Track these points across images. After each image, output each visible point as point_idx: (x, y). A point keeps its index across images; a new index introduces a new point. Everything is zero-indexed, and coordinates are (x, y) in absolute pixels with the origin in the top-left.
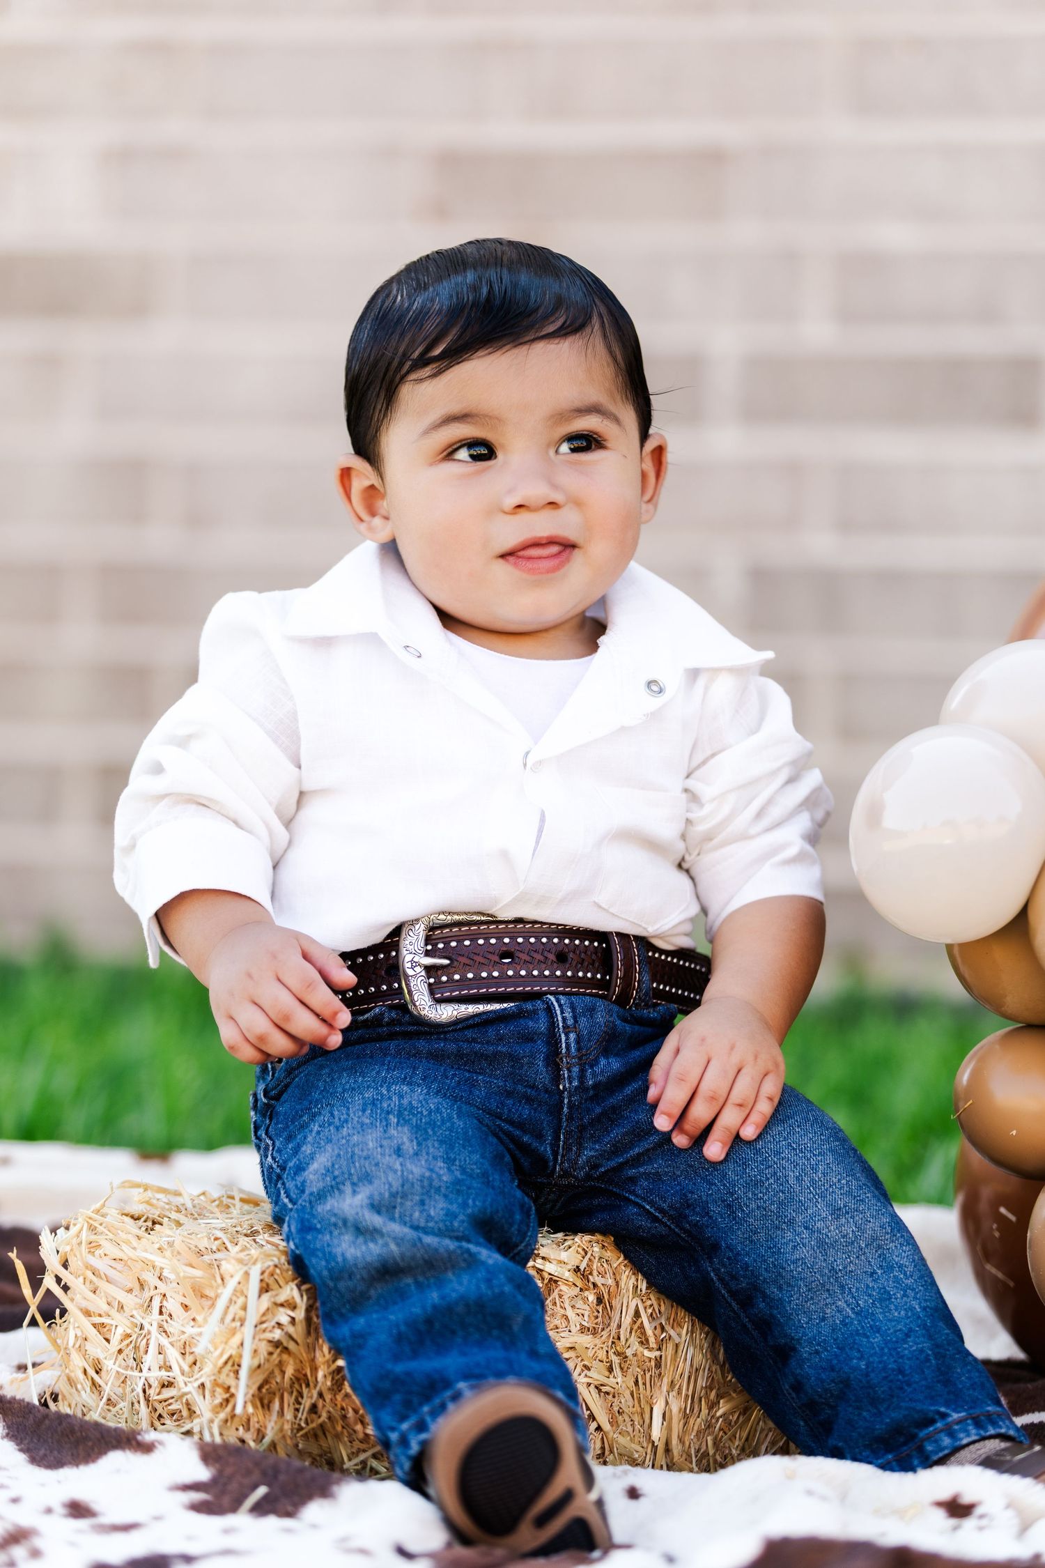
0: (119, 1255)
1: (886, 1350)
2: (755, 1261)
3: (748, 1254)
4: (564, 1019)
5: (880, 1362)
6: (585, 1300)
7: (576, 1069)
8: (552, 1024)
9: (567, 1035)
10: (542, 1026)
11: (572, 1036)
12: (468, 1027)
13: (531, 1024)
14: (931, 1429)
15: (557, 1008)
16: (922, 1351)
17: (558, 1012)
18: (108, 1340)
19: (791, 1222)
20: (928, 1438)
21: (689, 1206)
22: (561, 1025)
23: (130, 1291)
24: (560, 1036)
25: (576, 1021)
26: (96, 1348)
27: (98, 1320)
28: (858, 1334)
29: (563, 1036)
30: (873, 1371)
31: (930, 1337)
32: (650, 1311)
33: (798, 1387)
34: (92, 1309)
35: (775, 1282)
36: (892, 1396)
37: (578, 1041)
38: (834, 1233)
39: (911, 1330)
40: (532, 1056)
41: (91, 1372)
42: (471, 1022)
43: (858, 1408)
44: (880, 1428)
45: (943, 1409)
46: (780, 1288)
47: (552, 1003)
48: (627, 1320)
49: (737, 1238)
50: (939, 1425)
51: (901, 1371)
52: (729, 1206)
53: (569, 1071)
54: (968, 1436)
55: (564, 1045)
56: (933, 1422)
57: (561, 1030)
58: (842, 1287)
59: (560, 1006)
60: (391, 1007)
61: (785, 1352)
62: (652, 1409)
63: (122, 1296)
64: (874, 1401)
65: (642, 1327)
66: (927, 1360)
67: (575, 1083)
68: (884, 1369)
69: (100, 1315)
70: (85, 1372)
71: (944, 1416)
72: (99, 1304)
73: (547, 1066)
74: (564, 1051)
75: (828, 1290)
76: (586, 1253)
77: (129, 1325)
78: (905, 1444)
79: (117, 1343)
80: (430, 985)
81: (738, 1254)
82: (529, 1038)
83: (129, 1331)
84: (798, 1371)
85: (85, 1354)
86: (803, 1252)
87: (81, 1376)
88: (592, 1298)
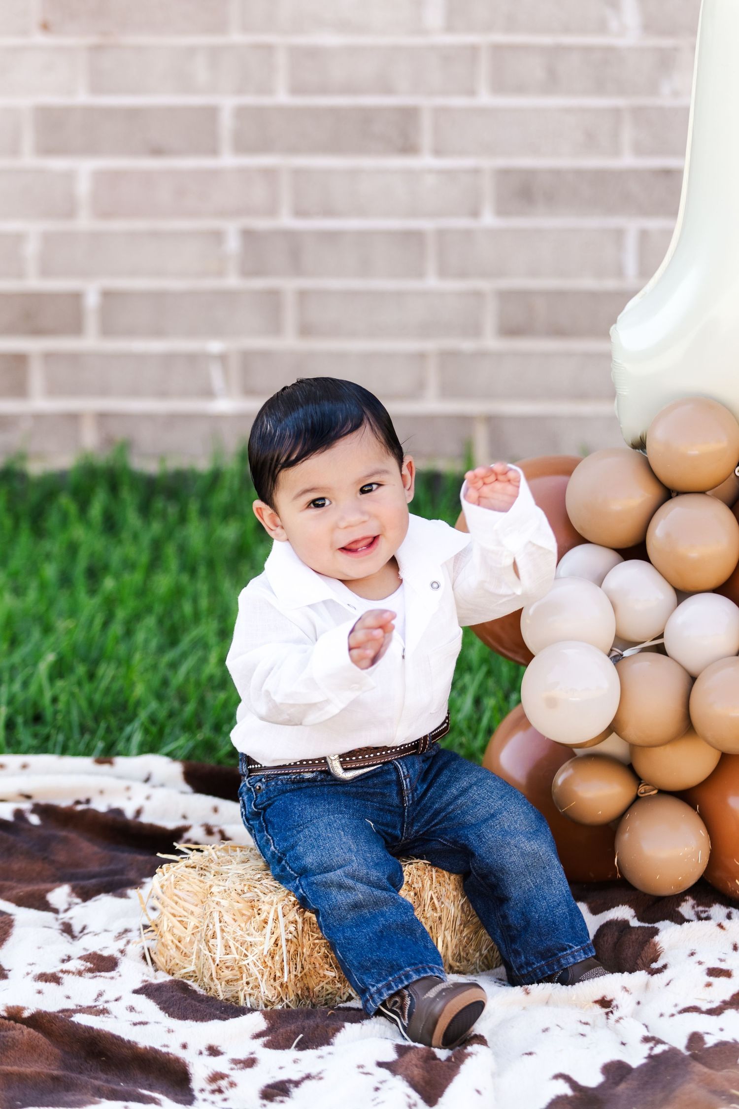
0: (190, 889)
1: (548, 911)
2: (492, 862)
3: (488, 858)
4: (404, 772)
5: (545, 916)
6: (410, 895)
7: (410, 795)
8: (399, 776)
9: (405, 780)
10: (394, 777)
11: (408, 780)
12: (359, 781)
13: (388, 777)
14: (565, 953)
15: (400, 768)
16: (564, 913)
17: (401, 770)
18: (186, 928)
19: (509, 844)
20: (563, 957)
21: (458, 836)
22: (402, 776)
23: (197, 905)
24: (403, 781)
25: (408, 772)
26: (179, 930)
27: (180, 919)
28: (535, 898)
29: (404, 781)
30: (541, 920)
31: (568, 906)
32: (436, 895)
33: (505, 917)
34: (176, 913)
35: (501, 871)
36: (549, 934)
37: (410, 781)
38: (529, 849)
39: (560, 902)
40: (391, 792)
41: (176, 942)
42: (360, 778)
43: (531, 936)
44: (541, 948)
45: (571, 944)
46: (503, 874)
47: (397, 765)
48: (428, 902)
49: (482, 851)
50: (569, 952)
51: (554, 923)
52: (478, 836)
53: (408, 797)
54: (581, 958)
55: (405, 786)
56: (566, 950)
57: (403, 779)
58: (530, 873)
59: (401, 766)
60: (321, 772)
61: (503, 900)
62: (437, 939)
63: (192, 908)
64: (540, 934)
65: (434, 903)
66: (566, 918)
67: (411, 802)
68: (547, 920)
69: (180, 916)
70: (172, 942)
71: (571, 947)
72: (179, 911)
73: (397, 796)
74: (405, 788)
75: (524, 875)
76: (410, 874)
77: (197, 921)
78: (550, 957)
79: (191, 930)
80: (341, 761)
81: (484, 858)
82: (388, 783)
83: (198, 925)
84: (507, 911)
85: (173, 935)
86: (514, 858)
87: (171, 944)
88: (412, 894)
